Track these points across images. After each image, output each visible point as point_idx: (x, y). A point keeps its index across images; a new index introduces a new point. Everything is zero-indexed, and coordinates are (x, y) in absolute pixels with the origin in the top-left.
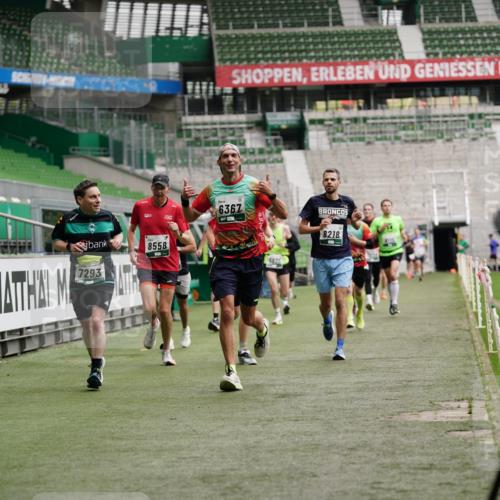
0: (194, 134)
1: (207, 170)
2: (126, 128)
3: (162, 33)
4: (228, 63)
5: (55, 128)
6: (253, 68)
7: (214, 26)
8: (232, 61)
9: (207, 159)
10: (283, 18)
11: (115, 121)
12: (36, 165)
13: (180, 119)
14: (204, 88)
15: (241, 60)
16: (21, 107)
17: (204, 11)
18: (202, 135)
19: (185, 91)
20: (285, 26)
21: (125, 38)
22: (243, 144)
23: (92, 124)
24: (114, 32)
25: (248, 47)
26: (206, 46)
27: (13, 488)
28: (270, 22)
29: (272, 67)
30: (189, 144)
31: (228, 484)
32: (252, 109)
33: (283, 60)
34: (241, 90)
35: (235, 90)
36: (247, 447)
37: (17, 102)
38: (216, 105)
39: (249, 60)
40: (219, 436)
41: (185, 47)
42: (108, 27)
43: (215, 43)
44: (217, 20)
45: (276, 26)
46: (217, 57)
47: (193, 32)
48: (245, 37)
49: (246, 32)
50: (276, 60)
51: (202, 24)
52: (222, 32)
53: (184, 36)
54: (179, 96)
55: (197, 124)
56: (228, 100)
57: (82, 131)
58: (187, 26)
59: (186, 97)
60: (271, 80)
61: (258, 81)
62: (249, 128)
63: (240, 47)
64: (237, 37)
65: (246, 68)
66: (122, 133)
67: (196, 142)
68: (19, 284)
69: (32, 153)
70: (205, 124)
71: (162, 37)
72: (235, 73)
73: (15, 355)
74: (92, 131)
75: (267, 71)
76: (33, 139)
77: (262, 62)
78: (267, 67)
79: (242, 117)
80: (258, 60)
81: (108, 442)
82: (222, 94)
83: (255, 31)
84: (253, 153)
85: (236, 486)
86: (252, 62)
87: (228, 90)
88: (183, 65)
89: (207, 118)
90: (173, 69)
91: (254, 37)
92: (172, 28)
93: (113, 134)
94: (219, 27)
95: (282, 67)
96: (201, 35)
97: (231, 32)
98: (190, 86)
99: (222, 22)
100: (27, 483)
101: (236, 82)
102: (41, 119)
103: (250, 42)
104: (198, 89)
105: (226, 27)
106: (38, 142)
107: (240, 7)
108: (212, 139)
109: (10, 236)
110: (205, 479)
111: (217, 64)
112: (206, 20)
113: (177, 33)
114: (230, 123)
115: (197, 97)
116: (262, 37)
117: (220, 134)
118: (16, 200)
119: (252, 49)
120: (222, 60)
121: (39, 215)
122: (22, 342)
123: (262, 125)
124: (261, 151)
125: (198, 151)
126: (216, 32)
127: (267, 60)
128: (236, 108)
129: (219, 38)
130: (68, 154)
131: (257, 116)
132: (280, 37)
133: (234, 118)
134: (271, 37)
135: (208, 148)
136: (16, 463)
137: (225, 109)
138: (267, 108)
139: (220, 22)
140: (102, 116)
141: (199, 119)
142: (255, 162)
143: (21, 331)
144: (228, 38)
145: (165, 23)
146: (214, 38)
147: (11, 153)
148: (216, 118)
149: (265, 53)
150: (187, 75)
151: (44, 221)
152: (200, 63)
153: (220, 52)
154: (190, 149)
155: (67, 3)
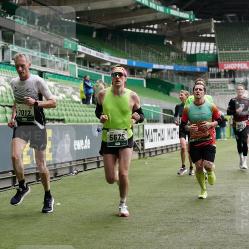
0: (211, 85)
1: (216, 97)
2: (189, 83)
3: (202, 52)
4: (223, 62)
5: (167, 83)
6: (231, 63)
7: (218, 50)
8: (224, 61)
9: (216, 93)
10: (240, 47)
11: (186, 80)
12: (161, 94)
13: (207, 80)
14: (215, 69)
15: (227, 61)
16: (156, 76)
17: (215, 45)
18: (214, 85)
19: (209, 71)
20: (241, 50)
21: (189, 54)
22: (227, 88)
23: (179, 81)
24: (186, 52)
25: (229, 56)
26: (216, 56)
27: (153, 199)
28: (236, 48)
29: (237, 63)
30: (210, 88)
31: (223, 199)
32: (230, 77)
33: (240, 61)
34: (227, 70)
35: (225, 71)
36: (229, 187)
37: (154, 74)
38: (219, 75)
39: (229, 61)
40: (219, 183)
41: (209, 57)
42: (184, 50)
43: (219, 55)
44: (219, 48)
45: (238, 50)
46: (219, 60)
47: (211, 52)
48: (228, 54)
49: (229, 52)
50: (238, 61)
51: (214, 49)
52: (221, 52)
53: (208, 53)
54: (207, 72)
55: (213, 81)
56: (223, 74)
57: (176, 84)
58: (209, 50)
59: (209, 73)
60: (237, 67)
61: (232, 68)
62: (230, 83)
63: (226, 56)
64: (226, 54)
65: (228, 63)
66: (188, 84)
67: (212, 87)
68: (155, 133)
69: (160, 90)
70: (215, 81)
71: (202, 54)
72: (225, 65)
73: (154, 156)
74: (179, 83)
75: (235, 64)
76: (160, 86)
77: (234, 62)
78: (236, 63)
79: (227, 79)
80: (232, 61)
81: (184, 185)
82: (221, 72)
83: (232, 51)
84: (231, 91)
85: (225, 200)
86: (230, 61)
87: (223, 70)
88: (208, 62)
89: (216, 80)
90: (205, 64)
91: (231, 54)
92: (205, 51)
93: (185, 85)
94: (220, 50)
95: (240, 63)
96: (214, 53)
97: (224, 52)
98: (210, 69)
99: (221, 49)
100: (158, 197)
101: (225, 68)
102: (162, 79)
103: (230, 55)
104: (213, 70)
105: (222, 50)
106: (162, 87)
107: (226, 44)
108: (217, 86)
109: (152, 117)
110: (215, 197)
111: (219, 62)
112: (215, 48)
113: (206, 52)
114: (223, 81)
115: (213, 73)
116: (234, 54)
117: (220, 85)
118: (154, 106)
119: (230, 57)
120: (221, 61)
121: (162, 111)
122: (156, 152)
123: (234, 82)
124: (233, 90)
125: (213, 90)
126: (219, 52)
127: (235, 61)
128: (225, 76)
129: (220, 54)
130: (171, 91)
131: (232, 79)
132: (239, 53)
133: (224, 79)
134: (237, 53)
135: (216, 89)
136: (154, 191)
137: (222, 76)
138: (235, 77)
139: (220, 48)
140: (182, 79)
141: (213, 80)
142: (232, 94)
143: (156, 148)
144: (223, 54)
145: (202, 49)
146: (218, 54)
147: (153, 91)
148: (219, 80)
149: (234, 58)
150: (210, 66)
151: (164, 112)
152: (214, 62)
153: (221, 58)
154: (210, 90)
155: (171, 43)
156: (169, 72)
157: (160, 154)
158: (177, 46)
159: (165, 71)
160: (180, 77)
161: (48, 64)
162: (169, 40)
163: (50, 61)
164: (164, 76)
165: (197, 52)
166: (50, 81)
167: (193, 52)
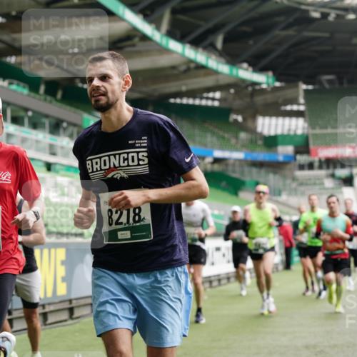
0: (300, 181)
2: (267, 178)
3: (286, 132)
4: (316, 146)
5: (235, 178)
7: (310, 128)
8: (318, 144)
11: (263, 174)
13: (293, 173)
14: (305, 157)
15: (322, 144)
16: (219, 168)
17: (305, 121)
18: (304, 181)
19: (295, 159)
21: (267, 135)
22: (323, 184)
23: (252, 175)
24: (262, 132)
25: (325, 138)
26: (306, 139)
30: (299, 185)
31: (318, 349)
32: (328, 167)
34: (323, 159)
35: (320, 161)
37: (217, 166)
38: (311, 166)
39: (326, 144)
41: (296, 139)
42: (259, 129)
43: (310, 137)
46: (311, 143)
47: (299, 132)
48: (325, 135)
49: (324, 131)
51: (304, 128)
52: (314, 132)
53: (295, 134)
54: (292, 162)
55: (302, 176)
56: (316, 164)
57: (247, 179)
58: (297, 128)
59: (297, 163)
61: (331, 155)
62: (327, 177)
63: (321, 138)
64: (321, 134)
67: (301, 184)
69: (224, 189)
70: (305, 175)
71: (285, 135)
72: (319, 151)
73: (216, 286)
74: (252, 179)
76: (224, 183)
79: (323, 172)
82: (314, 161)
83: (329, 130)
84: (328, 189)
85: (322, 351)
86: (328, 145)
87: (316, 159)
88: (296, 147)
89: (306, 173)
90: (290, 149)
91: (328, 134)
92: (289, 130)
94: (312, 129)
96: (304, 133)
98: (298, 157)
99: (314, 126)
101: (320, 155)
102: (227, 173)
104: (302, 159)
105: (315, 129)
106: (227, 184)
108: (309, 182)
110: (307, 347)
111: (312, 147)
112: (306, 125)
113: (292, 133)
114: (318, 175)
116: (332, 134)
117: (313, 180)
118: (216, 212)
120: (314, 145)
122: (219, 280)
123: (333, 176)
124: (333, 189)
125: (302, 188)
126: (311, 132)
128: (320, 167)
129: (313, 135)
130: (240, 189)
131: (330, 171)
133: (319, 172)
135: (307, 187)
137: (316, 167)
138: (335, 167)
139: (312, 125)
140: (256, 172)
141: (303, 173)
143: (218, 275)
144: (316, 134)
146: (310, 134)
147: (214, 190)
148: (311, 172)
150: (297, 152)
152: (303, 147)
153: (313, 141)
154: (298, 188)
155: (240, 119)
156: (237, 163)
157: (225, 284)
158: (250, 124)
159: (231, 162)
160: (254, 170)
161: (59, 151)
162: (238, 114)
163: (62, 148)
164: (230, 168)
165: (279, 132)
166: (63, 176)
167: (272, 133)
